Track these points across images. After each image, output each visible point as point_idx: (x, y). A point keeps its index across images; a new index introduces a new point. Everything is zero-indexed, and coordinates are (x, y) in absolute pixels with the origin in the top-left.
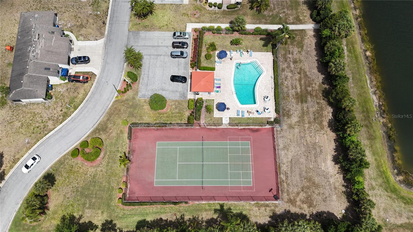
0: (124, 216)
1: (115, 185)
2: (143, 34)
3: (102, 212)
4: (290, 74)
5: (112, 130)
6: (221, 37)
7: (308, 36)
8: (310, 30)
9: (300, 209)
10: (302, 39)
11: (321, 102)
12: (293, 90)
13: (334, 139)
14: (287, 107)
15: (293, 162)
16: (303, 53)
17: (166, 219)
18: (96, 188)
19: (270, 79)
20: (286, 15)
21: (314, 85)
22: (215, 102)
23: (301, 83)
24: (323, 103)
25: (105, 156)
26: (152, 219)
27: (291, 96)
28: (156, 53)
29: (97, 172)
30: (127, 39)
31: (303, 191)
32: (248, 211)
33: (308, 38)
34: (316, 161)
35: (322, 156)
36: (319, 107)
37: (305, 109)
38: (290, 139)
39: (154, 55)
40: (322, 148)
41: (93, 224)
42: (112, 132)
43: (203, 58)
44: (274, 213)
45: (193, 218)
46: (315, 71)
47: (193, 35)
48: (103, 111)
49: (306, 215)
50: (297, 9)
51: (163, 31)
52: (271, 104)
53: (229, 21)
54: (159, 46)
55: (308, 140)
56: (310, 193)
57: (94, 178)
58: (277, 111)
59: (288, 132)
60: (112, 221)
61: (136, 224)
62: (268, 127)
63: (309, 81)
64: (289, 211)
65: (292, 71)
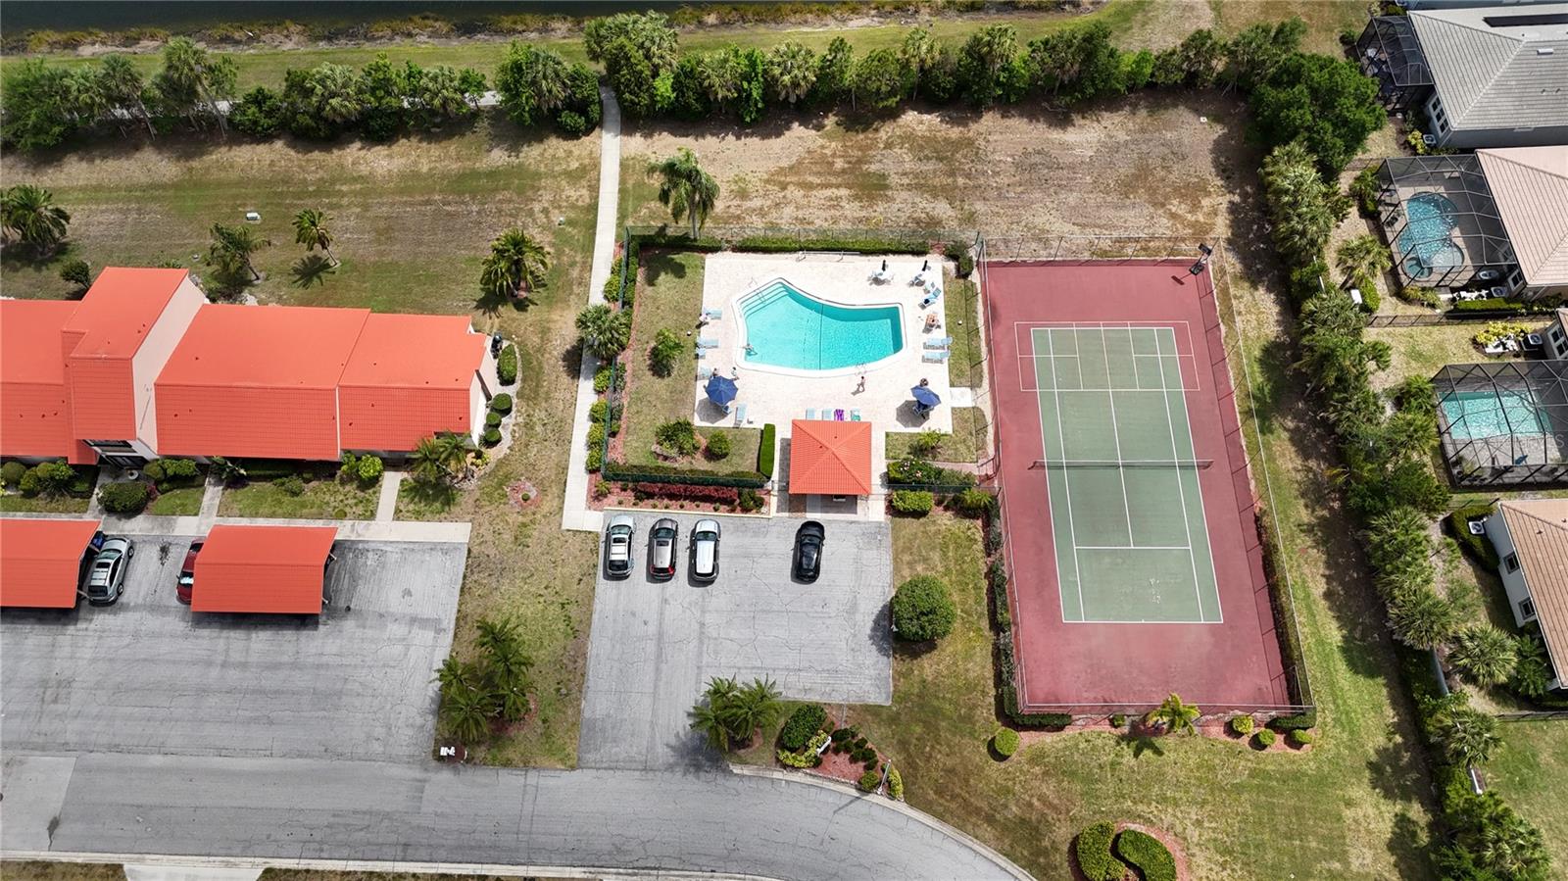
0: (1345, 721)
1: (1243, 763)
2: (597, 703)
3: (1349, 803)
4: (789, 211)
5: (1035, 801)
6: (634, 408)
7: (649, 153)
8: (623, 146)
9: (1216, 215)
11: (884, 138)
12: (842, 207)
13: (1003, 117)
14: (904, 226)
15: (1080, 217)
17: (1324, 580)
18: (1266, 837)
19: (805, 264)
20: (559, 207)
21: (827, 151)
22: (894, 431)
23: (818, 185)
24: (886, 131)
25: (1139, 816)
26: (1334, 625)
27: (864, 213)
28: (691, 646)
29: (1208, 840)
30: (618, 773)
31: (1163, 205)
33: (655, 152)
34: (1072, 167)
35: (1054, 152)
36: (903, 144)
37: (906, 181)
38: (1012, 224)
39: (700, 654)
40: (1030, 150)
42: (1042, 798)
43: (722, 468)
44: (1241, 278)
46: (775, 144)
47: (620, 503)
48: (955, 848)
49: (1231, 202)
50: (537, 175)
51: (590, 619)
52: (904, 267)
53: (565, 379)
54: (660, 635)
55: (1007, 181)
56: (1168, 190)
57: (1230, 853)
58: (920, 251)
59: (987, 228)
60: (1371, 765)
62: (975, 277)
63: (812, 163)
64: (1229, 241)
65: (777, 204)
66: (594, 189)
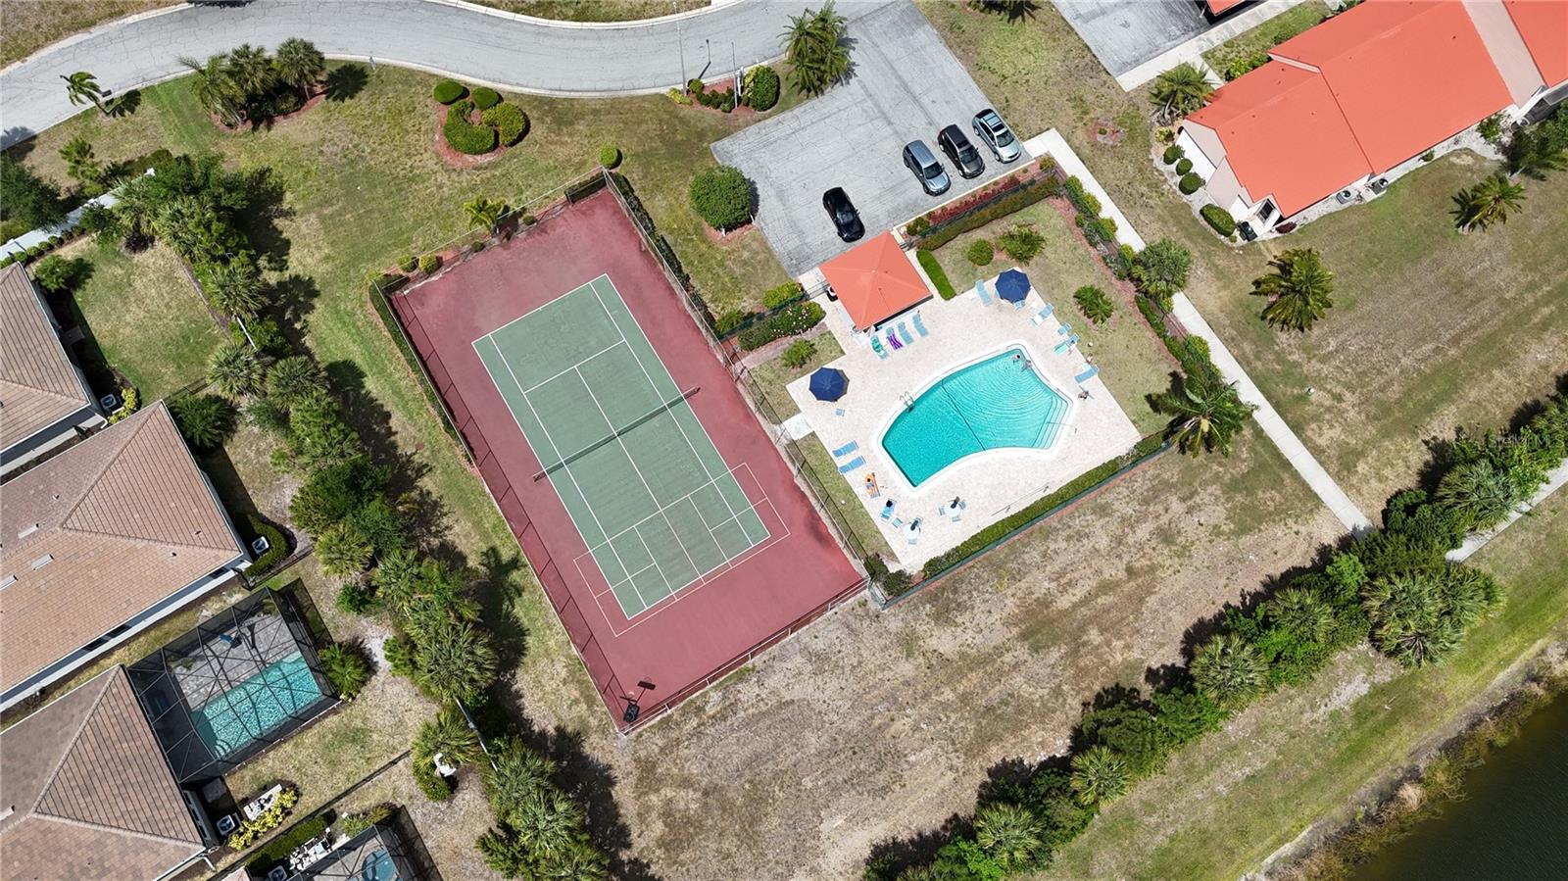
0: (343, 318)
1: (419, 244)
2: (927, 37)
3: (327, 258)
4: (1103, 542)
5: (569, 140)
6: (1081, 251)
7: (1303, 529)
8: (1335, 520)
9: (639, 815)
10: (1280, 514)
11: (1069, 700)
12: (1051, 580)
13: (956, 816)
14: (970, 592)
15: (787, 715)
16: (1223, 546)
17: (393, 430)
18: (386, 202)
19: (1039, 485)
20: (1329, 410)
21: (1118, 644)
22: (838, 359)
23: (1097, 596)
24: (1072, 710)
25: (486, 168)
26: (374, 394)
27: (1023, 584)
28: (887, 106)
29: (429, 179)
30: (876, 7)
31: (706, 794)
32: (542, 651)
33: (1297, 533)
34: (835, 790)
35: (867, 801)
36: (1044, 704)
37: (1008, 658)
38: (860, 663)
39: (877, 105)
40: (897, 788)
41: (287, 254)
42: (564, 144)
43: (963, 242)
44: (578, 733)
45: (435, 502)
46: (1181, 622)
47: (1025, 171)
48: (612, 86)
49: (628, 846)
50: (1386, 433)
51: (978, 83)
52: (943, 537)
53: (1160, 240)
54: (916, 100)
55: (897, 726)
56: (710, 822)
57: (410, 179)
58: (934, 567)
59: (883, 642)
60: (316, 294)
61: (339, 358)
62: (858, 566)
63: (1124, 619)
64: (611, 782)
65: (1120, 543)
66: (1316, 452)
